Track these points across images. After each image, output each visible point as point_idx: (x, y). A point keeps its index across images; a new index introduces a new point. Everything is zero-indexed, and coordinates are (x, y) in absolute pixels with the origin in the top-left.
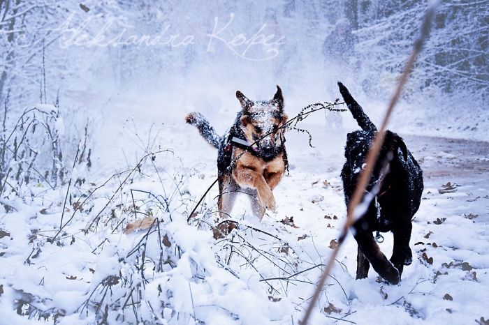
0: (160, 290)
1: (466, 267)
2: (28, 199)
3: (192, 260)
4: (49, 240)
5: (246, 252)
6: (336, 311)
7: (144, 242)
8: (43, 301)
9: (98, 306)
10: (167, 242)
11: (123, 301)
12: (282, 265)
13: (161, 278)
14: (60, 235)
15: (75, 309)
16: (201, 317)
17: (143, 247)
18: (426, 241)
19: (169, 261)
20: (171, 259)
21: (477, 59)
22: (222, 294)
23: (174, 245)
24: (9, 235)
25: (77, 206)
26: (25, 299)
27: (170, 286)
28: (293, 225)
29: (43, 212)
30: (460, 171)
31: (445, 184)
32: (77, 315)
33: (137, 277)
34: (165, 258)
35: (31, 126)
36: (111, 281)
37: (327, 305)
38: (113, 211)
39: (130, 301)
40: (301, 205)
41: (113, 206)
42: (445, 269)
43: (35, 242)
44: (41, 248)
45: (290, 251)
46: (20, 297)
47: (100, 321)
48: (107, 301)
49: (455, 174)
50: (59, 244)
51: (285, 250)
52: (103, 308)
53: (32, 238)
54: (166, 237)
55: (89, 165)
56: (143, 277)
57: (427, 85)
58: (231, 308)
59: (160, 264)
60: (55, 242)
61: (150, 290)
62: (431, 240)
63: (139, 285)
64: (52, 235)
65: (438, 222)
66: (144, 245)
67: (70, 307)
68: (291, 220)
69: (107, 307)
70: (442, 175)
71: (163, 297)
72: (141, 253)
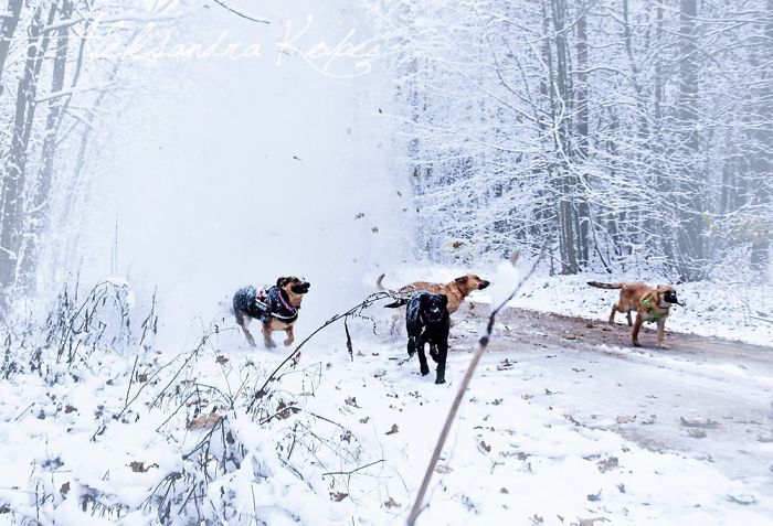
0: (223, 493)
1: (522, 456)
2: (96, 368)
3: (255, 459)
4: (114, 417)
5: (309, 440)
6: (395, 505)
7: (208, 439)
8: (107, 497)
9: (161, 499)
10: (230, 439)
11: (185, 496)
12: (344, 453)
13: (223, 480)
14: (125, 412)
15: (138, 505)
16: (263, 517)
17: (206, 445)
18: (484, 424)
19: (232, 458)
20: (235, 455)
21: (533, 227)
22: (284, 495)
23: (237, 442)
24: (76, 410)
25: (143, 378)
26: (90, 493)
27: (232, 486)
28: (356, 406)
29: (109, 382)
30: (516, 345)
31: (504, 360)
32: (140, 511)
33: (201, 475)
34: (228, 455)
35: (102, 299)
36: (175, 476)
37: (388, 500)
38: (178, 387)
39: (193, 496)
40: (363, 380)
41: (178, 381)
42: (502, 459)
43: (101, 418)
44: (107, 425)
45: (352, 439)
46: (85, 492)
47: (163, 514)
48: (171, 496)
49: (512, 349)
50: (124, 421)
51: (347, 439)
52: (166, 503)
53: (98, 415)
54: (230, 434)
55: (155, 331)
56: (206, 474)
57: (487, 250)
58: (293, 510)
59: (223, 462)
60: (120, 419)
61: (213, 490)
62: (488, 424)
63: (202, 483)
64: (117, 412)
65: (497, 403)
66: (208, 442)
67: (133, 503)
68: (354, 400)
69: (169, 503)
70: (501, 350)
71: (226, 497)
72: (205, 450)
